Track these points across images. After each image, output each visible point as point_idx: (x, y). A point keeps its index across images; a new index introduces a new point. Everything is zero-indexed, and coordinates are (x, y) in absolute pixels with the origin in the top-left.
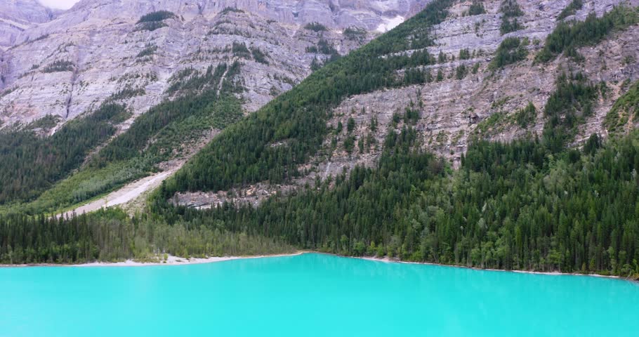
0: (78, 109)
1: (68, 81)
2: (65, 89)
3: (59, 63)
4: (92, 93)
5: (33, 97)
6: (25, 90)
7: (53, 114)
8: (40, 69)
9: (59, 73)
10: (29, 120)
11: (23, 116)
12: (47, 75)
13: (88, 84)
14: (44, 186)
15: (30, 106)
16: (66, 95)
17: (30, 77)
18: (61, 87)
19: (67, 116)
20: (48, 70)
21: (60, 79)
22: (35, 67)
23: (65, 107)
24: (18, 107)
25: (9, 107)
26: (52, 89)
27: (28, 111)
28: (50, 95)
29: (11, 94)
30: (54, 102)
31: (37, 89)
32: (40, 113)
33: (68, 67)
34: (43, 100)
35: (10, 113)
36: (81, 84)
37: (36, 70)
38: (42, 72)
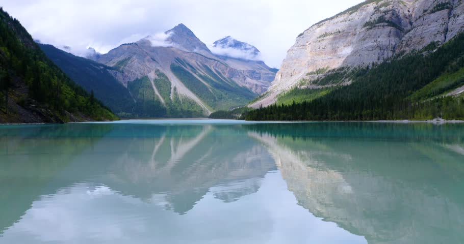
0: (452, 35)
1: (446, 16)
2: (443, 22)
3: (439, 5)
4: (461, 21)
5: (424, 32)
6: (418, 28)
7: (436, 41)
8: (428, 11)
9: (440, 12)
10: (421, 48)
11: (417, 46)
12: (432, 15)
13: (458, 16)
14: (416, 88)
15: (421, 38)
16: (444, 26)
17: (422, 19)
18: (441, 22)
19: (445, 41)
20: (433, 12)
21: (440, 16)
22: (425, 11)
23: (443, 34)
24: (414, 40)
25: (409, 41)
26: (436, 24)
27: (420, 41)
28: (434, 28)
29: (411, 32)
30: (436, 33)
31: (427, 25)
32: (427, 41)
33: (445, 6)
34: (430, 32)
35: (409, 45)
36: (454, 16)
37: (426, 13)
38: (428, 13)
